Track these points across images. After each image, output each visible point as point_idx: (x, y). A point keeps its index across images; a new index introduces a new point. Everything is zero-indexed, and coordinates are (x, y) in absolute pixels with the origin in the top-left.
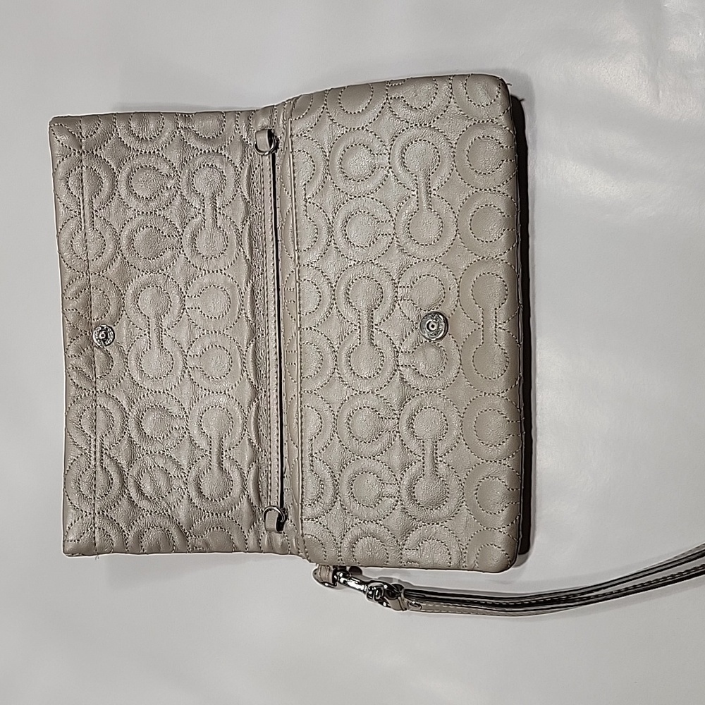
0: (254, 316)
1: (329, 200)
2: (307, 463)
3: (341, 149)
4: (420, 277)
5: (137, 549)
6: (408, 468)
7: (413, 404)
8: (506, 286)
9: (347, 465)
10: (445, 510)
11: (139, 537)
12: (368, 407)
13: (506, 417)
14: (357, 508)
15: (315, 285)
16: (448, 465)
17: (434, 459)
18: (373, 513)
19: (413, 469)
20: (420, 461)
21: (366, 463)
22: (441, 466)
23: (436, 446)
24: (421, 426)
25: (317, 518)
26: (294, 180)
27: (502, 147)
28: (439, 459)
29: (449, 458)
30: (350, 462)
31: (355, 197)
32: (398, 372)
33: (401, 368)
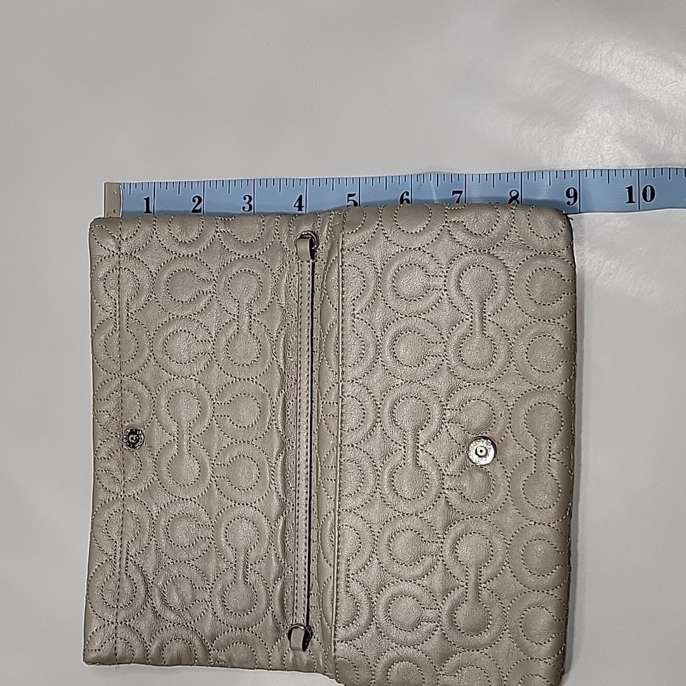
0: (284, 427)
1: (378, 317)
2: (342, 583)
3: (393, 268)
4: (470, 401)
5: (158, 661)
6: (451, 593)
7: (457, 529)
8: (562, 417)
9: (385, 587)
10: (485, 637)
11: (161, 648)
12: (411, 530)
13: (556, 548)
14: (394, 632)
15: (359, 402)
16: (492, 592)
17: (477, 585)
18: (410, 637)
19: (456, 594)
20: (463, 586)
21: (405, 586)
22: (485, 593)
23: (480, 572)
24: (465, 551)
25: (351, 641)
26: (343, 294)
27: (564, 280)
28: (483, 585)
29: (494, 584)
30: (389, 585)
31: (406, 316)
32: (443, 495)
33: (446, 491)
